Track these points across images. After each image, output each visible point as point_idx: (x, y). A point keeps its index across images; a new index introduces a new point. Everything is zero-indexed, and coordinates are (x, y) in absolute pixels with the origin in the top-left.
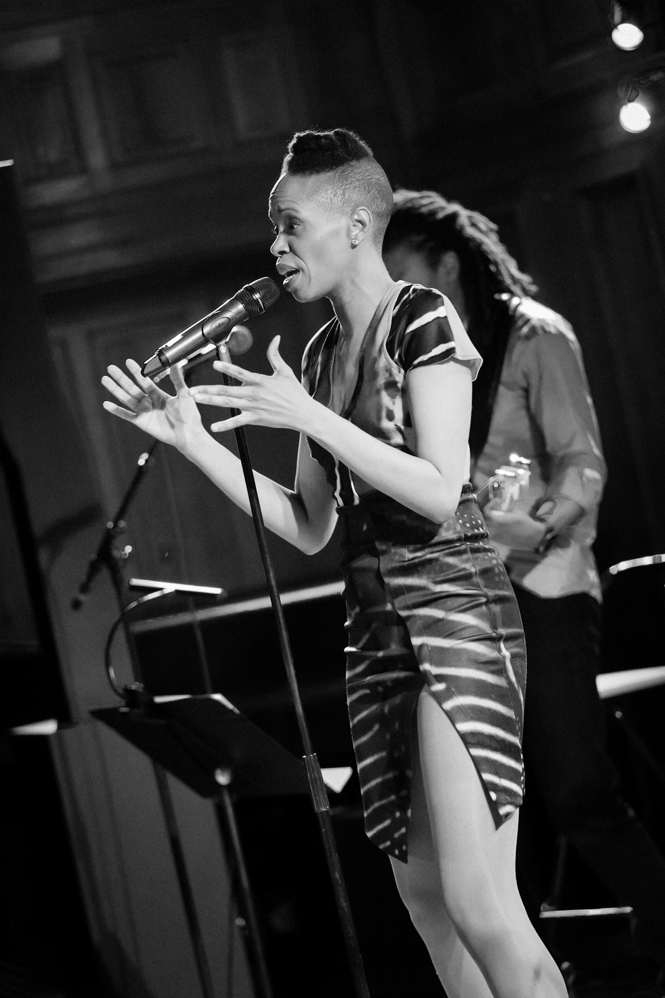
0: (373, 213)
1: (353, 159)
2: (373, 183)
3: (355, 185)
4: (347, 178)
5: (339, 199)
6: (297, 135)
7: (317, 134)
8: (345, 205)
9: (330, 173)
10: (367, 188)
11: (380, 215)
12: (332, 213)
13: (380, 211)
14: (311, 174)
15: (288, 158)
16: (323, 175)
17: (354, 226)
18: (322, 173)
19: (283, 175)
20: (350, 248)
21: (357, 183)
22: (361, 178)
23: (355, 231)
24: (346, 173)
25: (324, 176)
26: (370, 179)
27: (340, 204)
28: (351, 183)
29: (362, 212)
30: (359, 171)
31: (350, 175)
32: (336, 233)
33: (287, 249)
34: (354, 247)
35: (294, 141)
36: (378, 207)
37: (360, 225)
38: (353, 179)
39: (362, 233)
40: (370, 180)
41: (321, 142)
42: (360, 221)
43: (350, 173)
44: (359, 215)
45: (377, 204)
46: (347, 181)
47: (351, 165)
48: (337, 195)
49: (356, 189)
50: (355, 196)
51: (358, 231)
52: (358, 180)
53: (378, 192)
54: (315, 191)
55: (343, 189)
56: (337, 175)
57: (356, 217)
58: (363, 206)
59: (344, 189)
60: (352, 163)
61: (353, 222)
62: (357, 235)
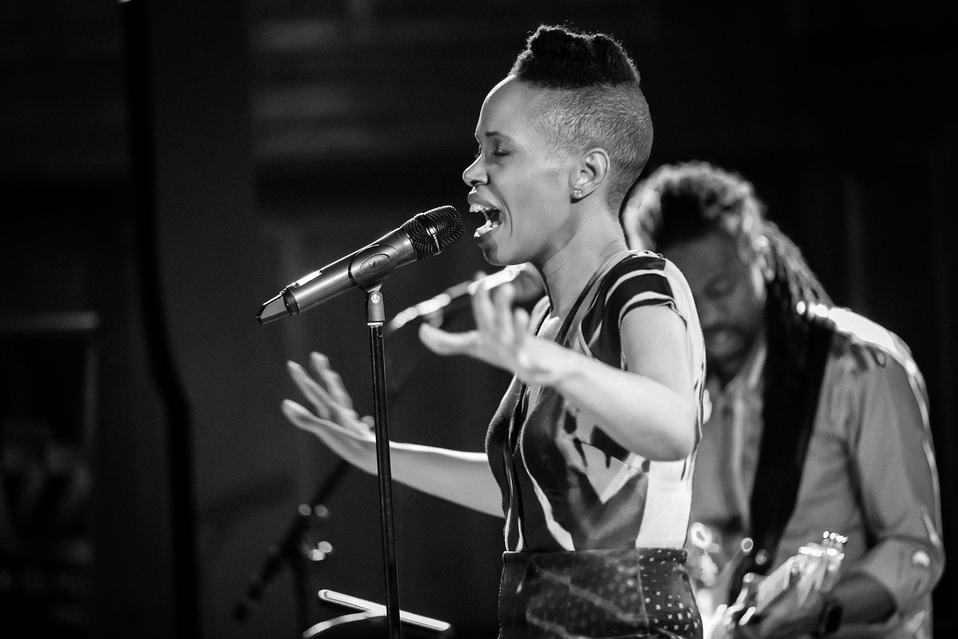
0: (614, 161)
1: (607, 80)
2: (626, 121)
3: (599, 116)
4: (590, 105)
5: (571, 130)
6: (542, 27)
7: (568, 34)
8: (577, 140)
9: (569, 92)
10: (615, 125)
11: (624, 166)
12: (557, 147)
13: (626, 161)
14: (544, 85)
15: (523, 56)
16: (560, 92)
17: (583, 171)
18: (559, 88)
19: (511, 76)
20: (569, 201)
21: (602, 115)
22: (611, 109)
23: (583, 181)
24: (591, 97)
25: (560, 94)
26: (623, 114)
27: (570, 137)
28: (594, 113)
29: (598, 157)
30: (611, 99)
31: (596, 101)
32: (552, 176)
33: (485, 180)
34: (574, 200)
35: (536, 35)
36: (623, 153)
37: (591, 173)
38: (598, 109)
39: (590, 183)
40: (621, 116)
41: (569, 46)
42: (592, 168)
43: (596, 99)
44: (592, 158)
45: (623, 150)
46: (589, 108)
47: (601, 89)
48: (569, 124)
49: (599, 123)
50: (594, 132)
51: (586, 180)
52: (605, 112)
53: (629, 136)
54: (541, 111)
55: (580, 118)
56: (578, 98)
57: (588, 160)
58: (603, 148)
59: (583, 118)
60: (604, 86)
61: (583, 166)
62: (583, 185)
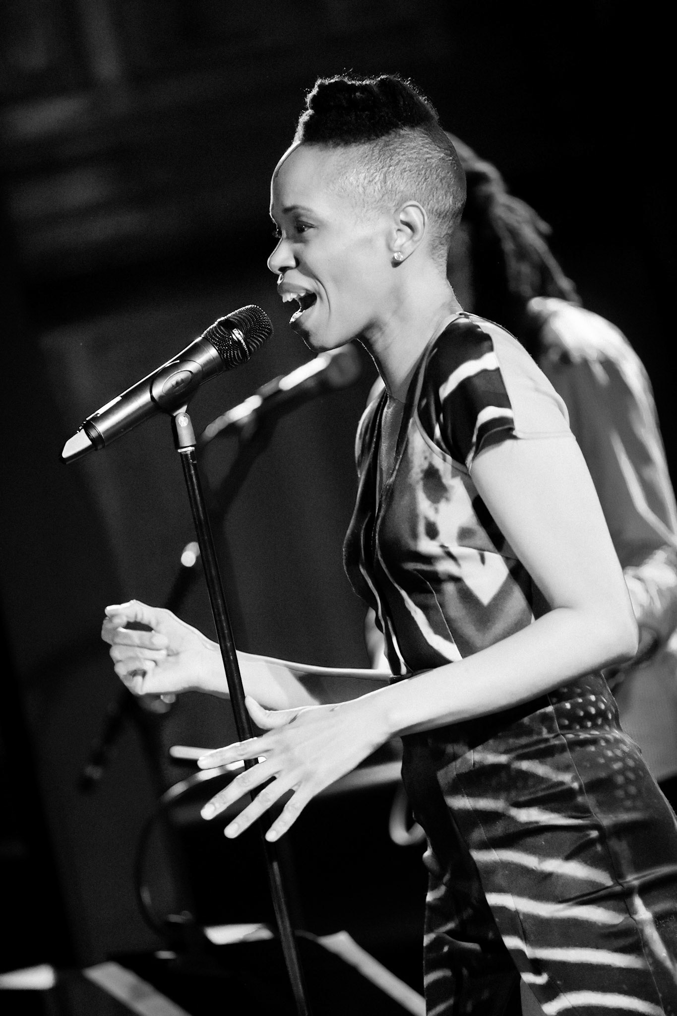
0: (431, 212)
1: (404, 125)
2: (434, 165)
3: (404, 166)
4: (391, 156)
5: (376, 189)
6: (319, 82)
7: (350, 83)
8: (386, 197)
9: (366, 146)
10: (423, 172)
11: (442, 216)
12: (365, 209)
13: (443, 209)
14: (336, 145)
15: (304, 118)
16: (355, 149)
17: (399, 230)
18: (354, 144)
19: (296, 142)
20: (390, 265)
21: (407, 164)
22: (414, 156)
23: (402, 239)
24: (391, 147)
25: (357, 151)
26: (429, 158)
27: (378, 196)
28: (397, 164)
29: (412, 210)
30: (413, 144)
31: (397, 150)
32: (368, 242)
33: (293, 263)
34: (396, 264)
35: (315, 91)
36: (438, 202)
37: (408, 230)
38: (401, 158)
39: (410, 242)
40: (428, 161)
41: (355, 96)
42: (408, 225)
43: (397, 148)
44: (407, 213)
45: (437, 199)
46: (391, 159)
47: (400, 135)
48: (374, 182)
49: (405, 174)
50: (403, 184)
51: (404, 240)
52: (409, 160)
53: (441, 181)
54: (339, 173)
55: (384, 172)
56: (376, 151)
57: (402, 217)
58: (415, 200)
59: (386, 172)
60: (402, 132)
61: (397, 224)
62: (402, 246)
